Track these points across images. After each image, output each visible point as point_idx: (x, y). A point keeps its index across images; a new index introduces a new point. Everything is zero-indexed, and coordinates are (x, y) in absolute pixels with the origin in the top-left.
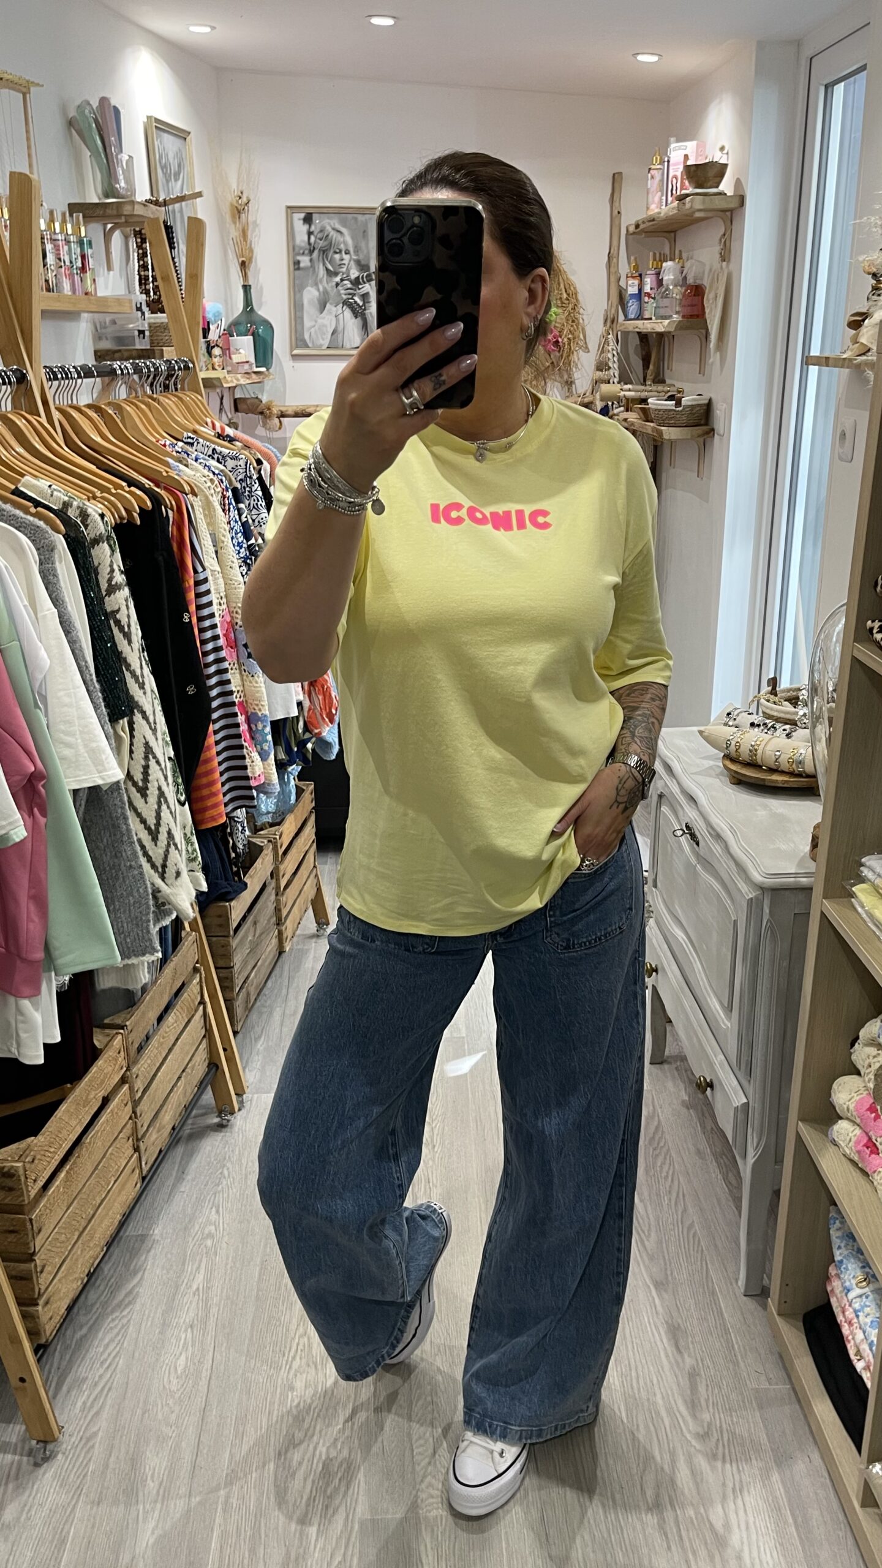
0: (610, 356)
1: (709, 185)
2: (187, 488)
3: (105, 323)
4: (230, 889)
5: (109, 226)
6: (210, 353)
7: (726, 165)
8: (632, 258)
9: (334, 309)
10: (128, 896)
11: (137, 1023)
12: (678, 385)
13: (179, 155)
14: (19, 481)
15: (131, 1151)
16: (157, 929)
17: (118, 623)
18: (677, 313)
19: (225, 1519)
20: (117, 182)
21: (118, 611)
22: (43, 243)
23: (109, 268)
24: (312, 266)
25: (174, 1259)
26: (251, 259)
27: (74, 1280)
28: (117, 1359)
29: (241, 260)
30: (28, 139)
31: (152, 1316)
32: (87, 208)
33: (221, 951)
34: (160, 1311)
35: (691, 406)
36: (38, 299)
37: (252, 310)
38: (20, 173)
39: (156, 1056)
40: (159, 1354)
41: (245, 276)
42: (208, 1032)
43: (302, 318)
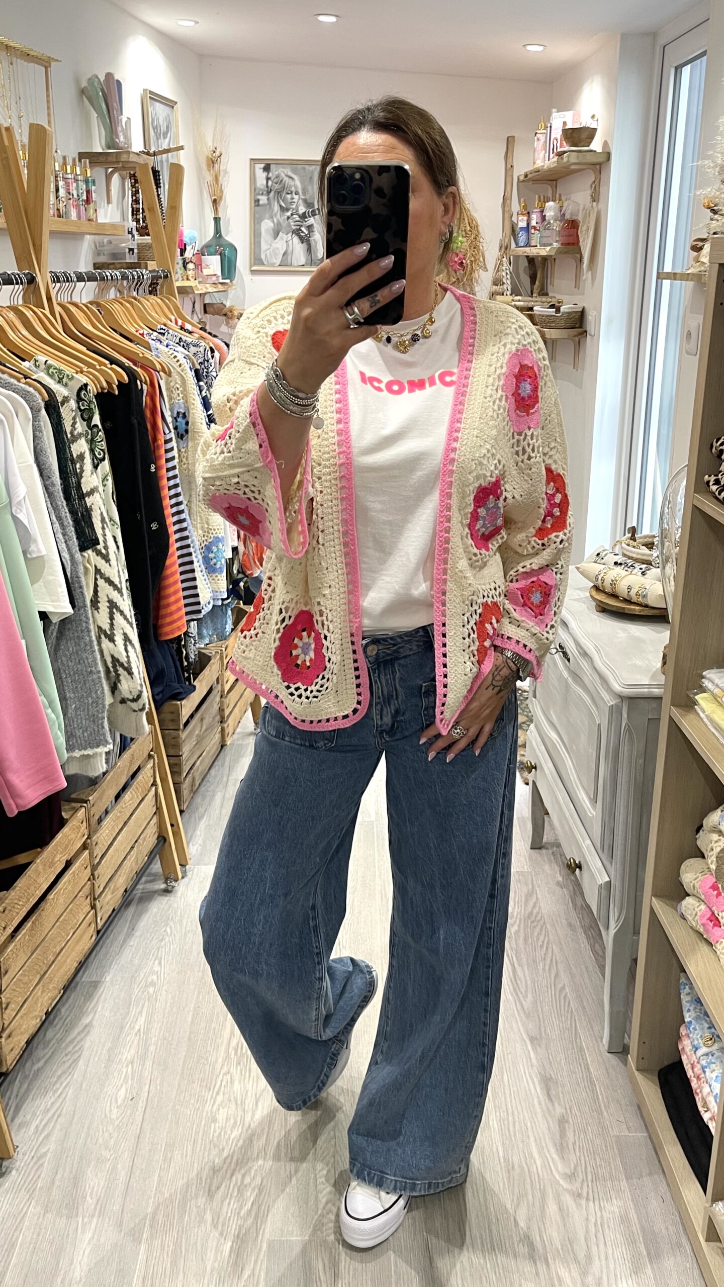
0: (504, 274)
1: (583, 143)
2: (158, 367)
3: (103, 243)
4: (181, 690)
5: (110, 170)
6: (185, 267)
7: (596, 129)
8: (522, 200)
9: (285, 236)
11: (98, 799)
12: (559, 297)
13: (168, 119)
15: (88, 908)
18: (557, 241)
20: (118, 137)
22: (57, 181)
23: (109, 202)
24: (269, 203)
25: (121, 1003)
26: (221, 198)
27: (34, 1017)
28: (67, 1089)
29: (213, 198)
30: (48, 102)
31: (99, 1052)
32: (94, 156)
33: (173, 742)
34: (106, 1048)
35: (568, 312)
36: (49, 222)
37: (221, 236)
38: (38, 125)
39: (113, 827)
40: (103, 1086)
41: (216, 211)
42: (158, 809)
43: (260, 243)
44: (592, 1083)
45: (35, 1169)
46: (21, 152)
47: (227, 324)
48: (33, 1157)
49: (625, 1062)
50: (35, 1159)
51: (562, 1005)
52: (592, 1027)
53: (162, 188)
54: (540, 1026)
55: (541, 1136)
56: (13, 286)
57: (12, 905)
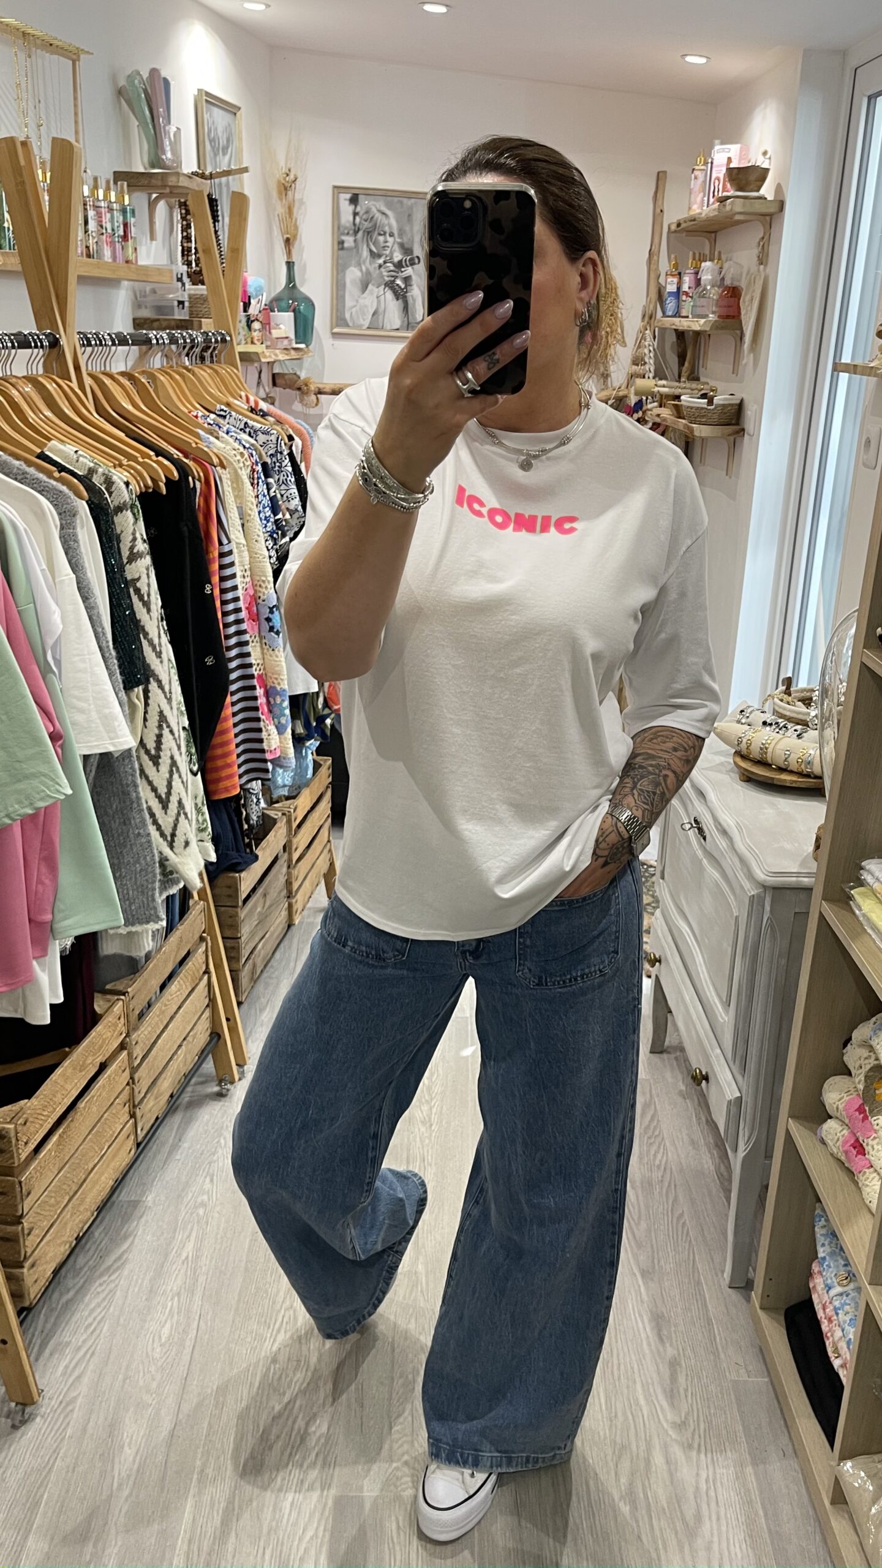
0: (646, 351)
1: (751, 187)
2: (215, 460)
3: (145, 292)
4: (240, 860)
5: (154, 196)
6: (249, 327)
7: (768, 170)
9: (377, 290)
10: (135, 865)
11: (139, 990)
12: (712, 383)
13: (228, 129)
14: (45, 445)
15: (127, 1117)
16: (164, 896)
17: (137, 590)
18: (713, 313)
19: (199, 1490)
20: (164, 153)
21: (138, 579)
22: (85, 209)
23: (152, 238)
24: (356, 247)
25: (165, 1227)
26: (295, 237)
27: (62, 1243)
28: (102, 1324)
29: (286, 236)
30: (76, 106)
31: (140, 1281)
32: (132, 178)
33: (229, 921)
34: (148, 1278)
35: (723, 405)
36: (77, 265)
37: (294, 286)
38: (63, 140)
39: (157, 1023)
40: (145, 1321)
41: (289, 253)
42: (212, 1001)
43: (343, 297)
44: (709, 1322)
45: (63, 1416)
46: (40, 172)
47: (301, 401)
48: (61, 1402)
49: (748, 1300)
50: (63, 1404)
51: (680, 1233)
52: (712, 1259)
53: (221, 223)
54: (653, 1258)
55: (650, 1381)
56: (30, 350)
57: (36, 1116)
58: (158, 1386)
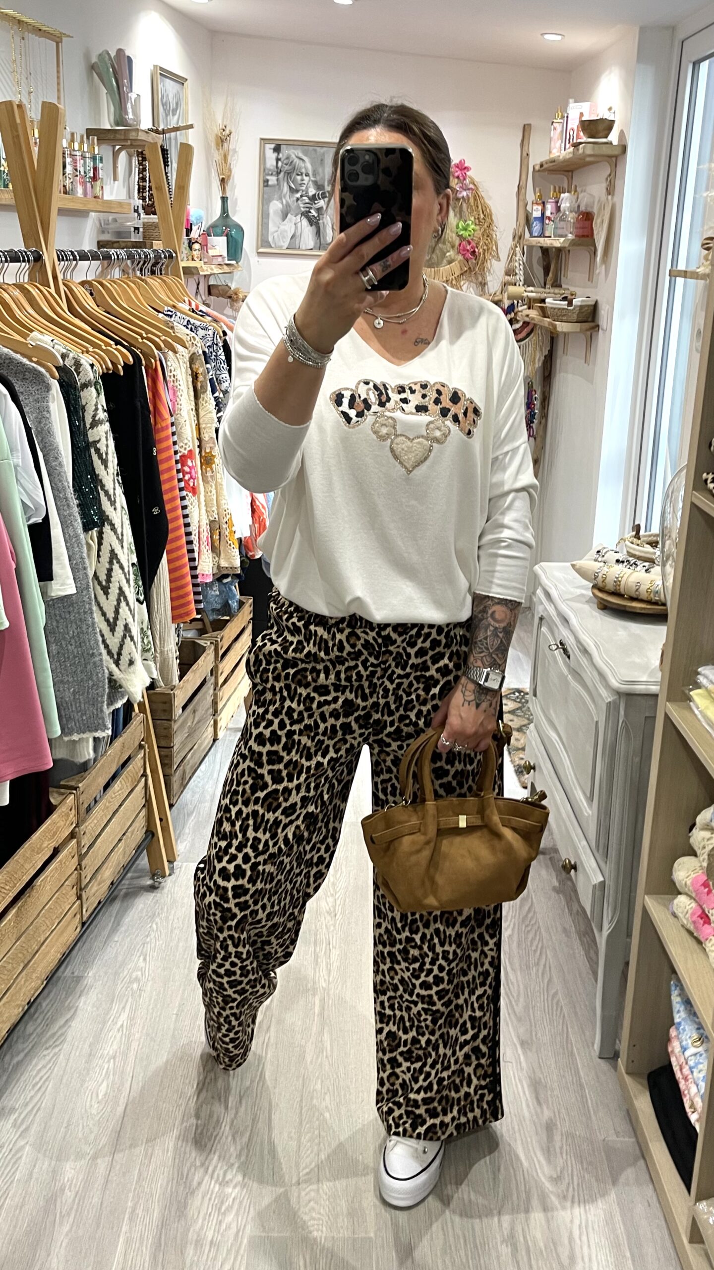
0: (517, 264)
1: (599, 136)
3: (108, 221)
5: (118, 147)
6: (190, 248)
7: (613, 122)
8: (537, 189)
9: (293, 219)
11: (88, 786)
12: (571, 289)
13: (177, 96)
14: (28, 335)
15: (74, 898)
17: (98, 451)
18: (571, 233)
19: (130, 1228)
20: (127, 113)
21: (98, 441)
22: (64, 157)
23: (115, 179)
24: (279, 184)
25: (103, 999)
26: (229, 177)
27: (16, 1007)
28: (47, 1083)
29: (221, 177)
30: (58, 78)
31: (80, 1046)
32: (101, 133)
33: (165, 733)
34: (88, 1042)
35: (580, 306)
36: (56, 199)
37: (228, 216)
38: (49, 103)
39: (101, 817)
40: (84, 1081)
41: (224, 190)
42: (148, 801)
43: (267, 224)
44: (581, 1086)
45: (13, 1161)
47: (232, 307)
48: (11, 1150)
49: (615, 1067)
50: (13, 1152)
51: (554, 1009)
52: (583, 1031)
53: (170, 166)
54: (531, 1031)
55: (529, 1140)
56: (19, 264)
58: (95, 1139)
